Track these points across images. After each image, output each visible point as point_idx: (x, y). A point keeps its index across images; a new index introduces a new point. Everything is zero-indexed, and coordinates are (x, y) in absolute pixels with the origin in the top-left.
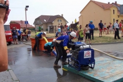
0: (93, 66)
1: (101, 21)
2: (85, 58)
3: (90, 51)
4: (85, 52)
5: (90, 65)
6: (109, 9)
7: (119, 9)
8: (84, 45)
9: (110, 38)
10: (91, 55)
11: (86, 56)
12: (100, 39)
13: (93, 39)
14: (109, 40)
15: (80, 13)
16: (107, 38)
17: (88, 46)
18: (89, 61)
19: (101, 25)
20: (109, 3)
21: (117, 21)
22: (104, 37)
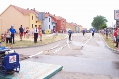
0: (18, 70)
1: (21, 26)
3: (15, 56)
4: (11, 57)
5: (15, 69)
6: (28, 15)
8: (9, 50)
9: (30, 42)
11: (11, 61)
12: (21, 43)
13: (14, 43)
14: (29, 44)
16: (27, 42)
18: (15, 65)
19: (21, 30)
20: (28, 9)
21: (36, 26)
22: (24, 41)
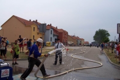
1: (20, 36)
2: (2, 77)
3: (8, 70)
4: (3, 71)
6: (30, 26)
7: (39, 27)
10: (9, 73)
11: (3, 75)
15: (1, 26)
17: (6, 64)
20: (30, 20)
